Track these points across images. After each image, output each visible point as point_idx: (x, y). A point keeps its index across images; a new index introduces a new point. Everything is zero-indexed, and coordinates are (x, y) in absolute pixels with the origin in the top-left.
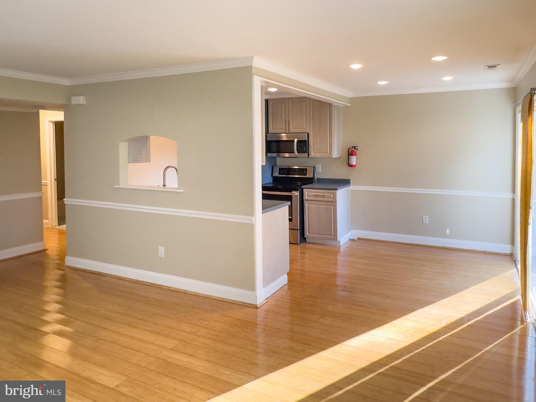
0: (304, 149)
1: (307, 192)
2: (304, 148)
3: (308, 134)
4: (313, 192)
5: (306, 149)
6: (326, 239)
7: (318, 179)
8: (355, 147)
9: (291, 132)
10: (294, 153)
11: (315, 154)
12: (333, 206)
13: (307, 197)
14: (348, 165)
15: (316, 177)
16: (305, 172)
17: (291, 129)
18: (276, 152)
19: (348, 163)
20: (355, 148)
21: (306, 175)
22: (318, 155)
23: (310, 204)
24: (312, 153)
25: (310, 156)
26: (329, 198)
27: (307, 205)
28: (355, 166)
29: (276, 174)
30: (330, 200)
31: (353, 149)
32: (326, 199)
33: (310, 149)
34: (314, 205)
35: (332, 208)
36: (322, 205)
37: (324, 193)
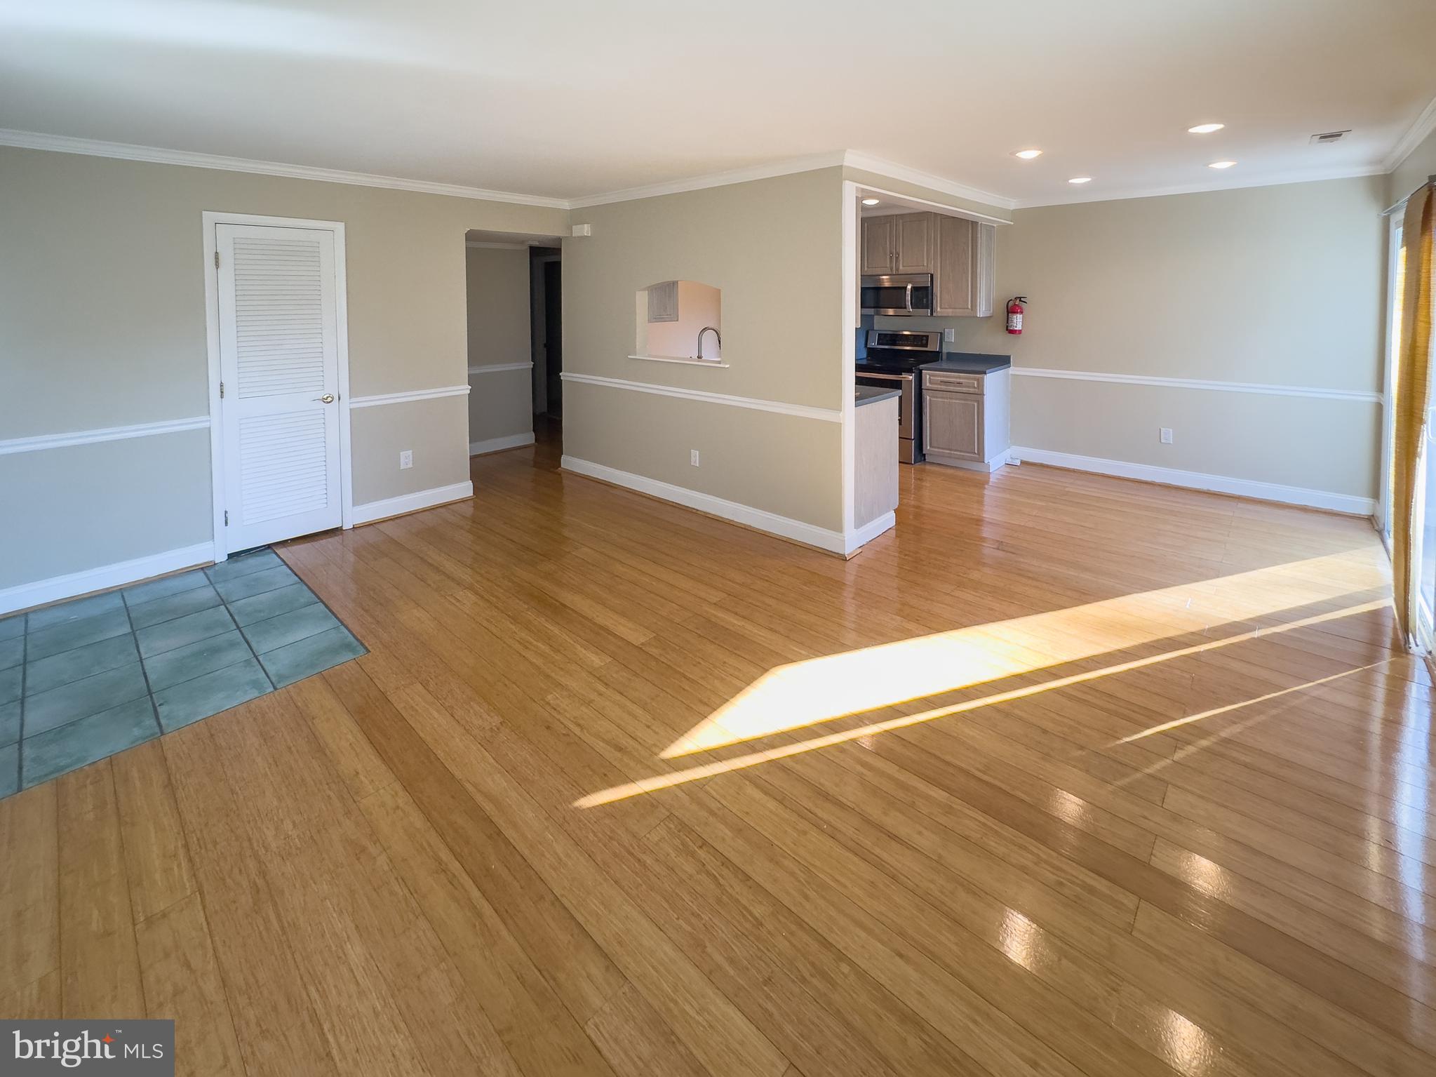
0: (925, 302)
1: (928, 377)
2: (925, 300)
3: (932, 275)
4: (941, 377)
5: (927, 301)
6: (963, 458)
7: (949, 354)
8: (1020, 298)
9: (900, 273)
10: (905, 308)
11: (943, 310)
12: (978, 402)
13: (928, 384)
14: (1007, 330)
15: (945, 350)
16: (924, 342)
17: (901, 267)
18: (874, 308)
19: (1007, 326)
20: (1020, 301)
21: (927, 347)
22: (949, 312)
23: (934, 397)
24: (939, 309)
25: (934, 314)
26: (969, 387)
27: (928, 398)
28: (1020, 332)
29: (874, 344)
30: (972, 390)
31: (1018, 302)
32: (964, 389)
33: (934, 302)
34: (942, 398)
35: (976, 404)
36: (956, 399)
37: (960, 378)
